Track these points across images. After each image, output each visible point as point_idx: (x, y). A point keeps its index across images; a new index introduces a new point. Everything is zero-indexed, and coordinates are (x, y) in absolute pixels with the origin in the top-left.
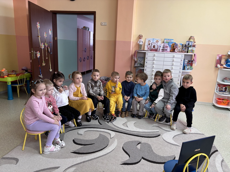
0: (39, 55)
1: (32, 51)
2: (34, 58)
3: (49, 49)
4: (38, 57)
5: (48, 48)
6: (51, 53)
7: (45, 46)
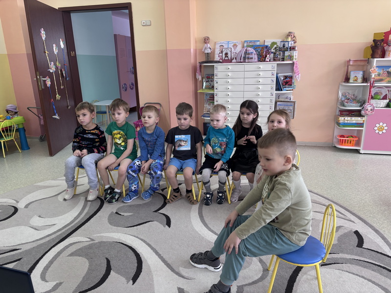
0: (49, 83)
1: (38, 77)
2: (42, 87)
3: (64, 72)
4: (48, 86)
5: (61, 71)
6: (67, 79)
7: (57, 68)
